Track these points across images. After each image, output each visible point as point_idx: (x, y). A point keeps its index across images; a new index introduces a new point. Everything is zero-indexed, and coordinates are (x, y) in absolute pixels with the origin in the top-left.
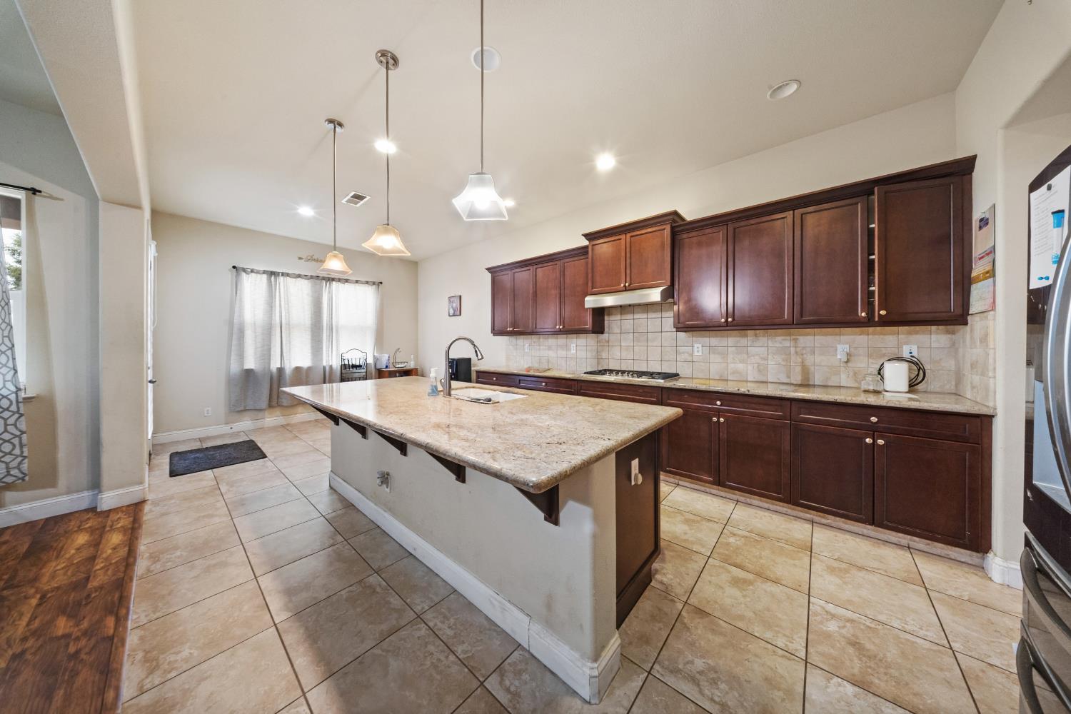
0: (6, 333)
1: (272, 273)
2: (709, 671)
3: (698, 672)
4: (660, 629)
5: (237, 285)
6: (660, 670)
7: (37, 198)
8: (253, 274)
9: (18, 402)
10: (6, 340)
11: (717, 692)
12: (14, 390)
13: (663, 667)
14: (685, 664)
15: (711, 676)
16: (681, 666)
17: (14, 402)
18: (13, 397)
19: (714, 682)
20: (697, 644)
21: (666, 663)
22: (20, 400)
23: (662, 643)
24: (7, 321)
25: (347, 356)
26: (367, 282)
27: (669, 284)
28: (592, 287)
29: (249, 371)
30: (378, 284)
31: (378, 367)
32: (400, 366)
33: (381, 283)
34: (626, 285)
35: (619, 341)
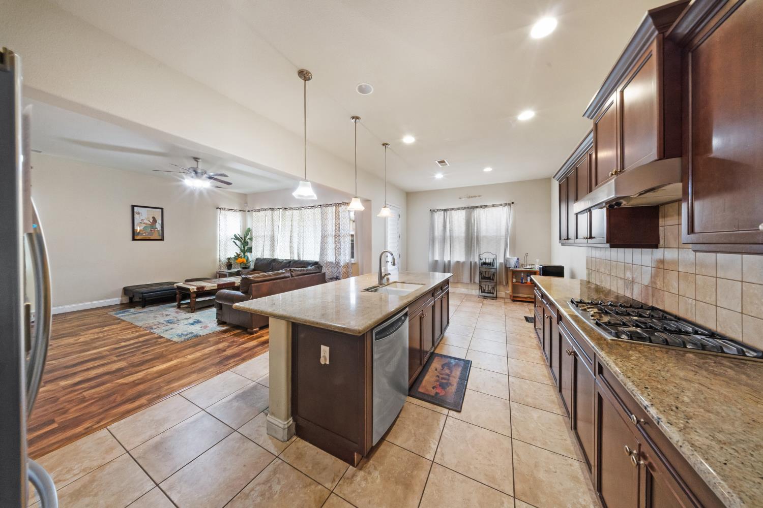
1: (445, 210)
2: (270, 494)
3: (271, 486)
4: (307, 467)
5: (432, 217)
6: (278, 463)
8: (438, 212)
11: (256, 494)
13: (279, 465)
14: (279, 479)
15: (266, 494)
16: (277, 475)
19: (262, 495)
20: (291, 490)
21: (281, 467)
23: (295, 467)
25: (482, 256)
26: (501, 205)
27: (656, 158)
28: (596, 184)
29: (436, 261)
30: (509, 204)
31: (508, 266)
32: (528, 267)
33: (513, 203)
34: (616, 172)
35: (676, 263)
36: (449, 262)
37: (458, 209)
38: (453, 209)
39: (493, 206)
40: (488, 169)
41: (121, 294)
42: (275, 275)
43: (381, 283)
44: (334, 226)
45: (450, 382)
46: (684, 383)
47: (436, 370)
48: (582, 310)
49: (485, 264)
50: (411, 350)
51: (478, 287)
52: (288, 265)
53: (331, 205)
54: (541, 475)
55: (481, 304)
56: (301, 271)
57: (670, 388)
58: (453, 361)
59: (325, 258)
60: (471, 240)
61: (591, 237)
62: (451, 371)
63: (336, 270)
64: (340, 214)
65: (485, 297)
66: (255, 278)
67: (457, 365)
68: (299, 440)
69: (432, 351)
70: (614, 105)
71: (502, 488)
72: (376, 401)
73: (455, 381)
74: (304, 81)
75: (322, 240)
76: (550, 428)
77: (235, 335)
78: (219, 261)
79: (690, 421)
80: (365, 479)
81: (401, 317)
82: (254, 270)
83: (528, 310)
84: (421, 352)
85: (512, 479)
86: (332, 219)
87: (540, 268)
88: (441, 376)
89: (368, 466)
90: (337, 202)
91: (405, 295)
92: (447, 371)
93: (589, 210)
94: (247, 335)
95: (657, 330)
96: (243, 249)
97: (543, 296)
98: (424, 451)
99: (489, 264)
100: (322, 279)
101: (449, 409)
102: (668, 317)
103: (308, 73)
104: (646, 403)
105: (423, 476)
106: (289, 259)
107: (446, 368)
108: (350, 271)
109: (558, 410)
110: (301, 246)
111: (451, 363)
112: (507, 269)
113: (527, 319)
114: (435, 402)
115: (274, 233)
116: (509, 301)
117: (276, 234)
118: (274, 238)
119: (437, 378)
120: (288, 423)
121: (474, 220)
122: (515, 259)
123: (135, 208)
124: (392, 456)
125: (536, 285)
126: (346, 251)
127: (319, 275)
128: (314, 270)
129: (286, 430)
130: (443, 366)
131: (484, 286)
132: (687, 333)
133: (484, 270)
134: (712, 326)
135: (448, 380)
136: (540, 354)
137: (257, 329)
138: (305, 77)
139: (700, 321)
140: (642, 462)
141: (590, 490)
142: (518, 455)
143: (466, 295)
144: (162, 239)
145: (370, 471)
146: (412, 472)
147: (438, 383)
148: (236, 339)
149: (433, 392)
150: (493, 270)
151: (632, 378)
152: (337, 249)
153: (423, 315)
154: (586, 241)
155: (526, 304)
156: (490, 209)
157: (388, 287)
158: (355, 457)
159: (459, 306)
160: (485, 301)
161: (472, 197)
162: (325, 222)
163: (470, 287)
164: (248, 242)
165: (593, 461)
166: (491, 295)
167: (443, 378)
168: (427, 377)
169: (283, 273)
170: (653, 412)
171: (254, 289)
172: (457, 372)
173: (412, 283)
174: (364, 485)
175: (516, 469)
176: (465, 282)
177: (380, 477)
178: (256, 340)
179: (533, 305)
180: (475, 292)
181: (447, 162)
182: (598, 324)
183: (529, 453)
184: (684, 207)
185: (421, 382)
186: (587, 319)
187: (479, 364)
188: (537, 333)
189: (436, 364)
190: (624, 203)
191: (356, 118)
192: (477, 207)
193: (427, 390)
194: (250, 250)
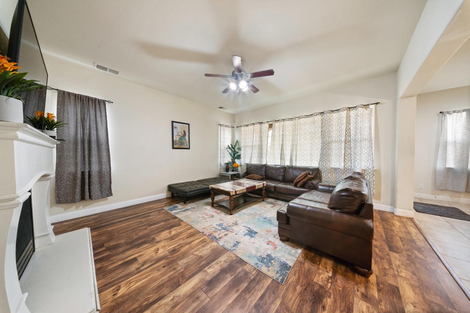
0: (370, 150)
5: (442, 122)
7: (378, 105)
8: (455, 113)
9: (373, 171)
10: (371, 152)
12: (372, 167)
17: (372, 171)
18: (372, 169)
22: (374, 170)
24: (371, 146)
41: (166, 191)
44: (344, 131)
53: (338, 110)
78: (220, 165)
96: (233, 156)
106: (280, 164)
110: (294, 153)
117: (265, 143)
118: (262, 147)
123: (174, 123)
144: (189, 149)
164: (237, 151)
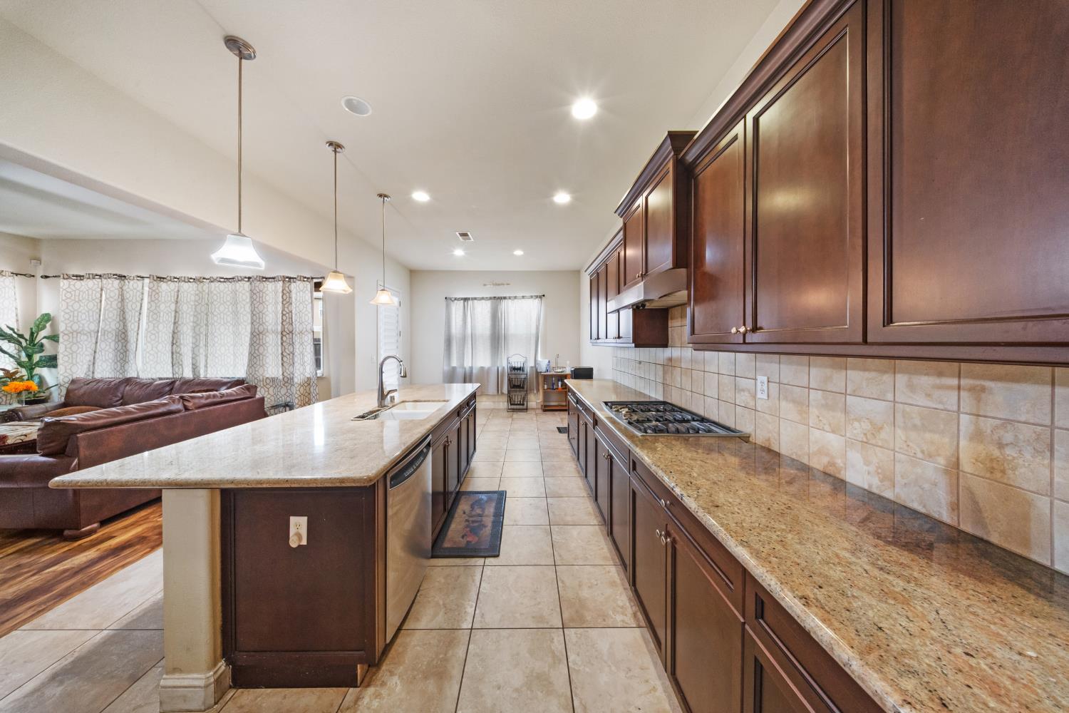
1: (466, 299)
5: (448, 307)
8: (456, 301)
25: (511, 360)
26: (532, 297)
27: (671, 266)
28: (625, 284)
29: (454, 368)
30: (540, 297)
31: (539, 371)
32: (559, 370)
33: (544, 296)
34: (642, 274)
35: (680, 360)
36: (471, 368)
37: (483, 298)
38: (475, 299)
39: (523, 297)
40: (519, 253)
42: (140, 410)
43: (382, 405)
44: (280, 315)
45: (483, 523)
46: (692, 462)
47: (464, 513)
48: (616, 411)
49: (515, 369)
50: (435, 494)
51: (505, 398)
52: (168, 389)
53: (274, 278)
54: (585, 593)
55: (510, 419)
56: (208, 397)
57: (685, 468)
58: (484, 497)
59: (261, 371)
60: (497, 339)
61: (619, 337)
62: (483, 510)
63: (283, 391)
64: (293, 296)
65: (514, 410)
66: (84, 420)
67: (490, 500)
68: (243, 692)
69: (457, 490)
70: (640, 208)
71: (550, 623)
72: (391, 576)
73: (488, 521)
74: (238, 58)
75: (251, 339)
76: (589, 541)
77: (21, 552)
79: (699, 491)
80: (378, 696)
81: (422, 451)
82: (64, 405)
83: (562, 420)
84: (445, 494)
85: (559, 610)
86: (276, 303)
87: (572, 371)
88: (471, 519)
89: (380, 676)
90: (287, 275)
91: (425, 417)
92: (478, 511)
93: (618, 311)
94: (63, 544)
95: (670, 422)
96: (24, 358)
97: (578, 401)
98: (458, 621)
99: (519, 369)
100: (258, 411)
101: (485, 557)
102: (676, 409)
103: (247, 46)
104: (673, 485)
105: (461, 652)
106: (171, 376)
107: (476, 507)
108: (312, 392)
109: (594, 520)
110: (201, 351)
111: (482, 499)
112: (538, 373)
113: (560, 430)
114: (465, 554)
115: (125, 325)
116: (540, 411)
117: (132, 327)
118: (126, 336)
119: (467, 523)
120: (215, 673)
121: (501, 314)
122: (546, 362)
124: (415, 646)
125: (570, 390)
126: (306, 359)
127: (250, 402)
128: (237, 394)
129: (213, 685)
130: (472, 507)
131: (514, 397)
132: (688, 421)
133: (513, 376)
134: (701, 412)
135: (481, 521)
136: (575, 467)
137: (95, 525)
138: (240, 52)
139: (694, 410)
140: (668, 540)
141: (625, 589)
142: (563, 582)
143: (492, 410)
145: (383, 682)
146: (445, 655)
147: (468, 529)
148: (25, 560)
149: (463, 543)
150: (523, 376)
151: (661, 466)
152: (287, 356)
153: (448, 442)
154: (614, 341)
155: (557, 413)
156: (520, 301)
157: (394, 410)
158: (359, 671)
159: (485, 425)
160: (516, 415)
161: (499, 285)
162: (261, 307)
163: (496, 399)
164: (42, 345)
165: (628, 561)
166: (521, 407)
167: (473, 522)
168: (453, 526)
169: (164, 405)
170: (678, 491)
171: (82, 444)
172: (490, 510)
173: (429, 401)
174: (377, 704)
175: (562, 597)
176: (491, 394)
177: (401, 682)
178: (94, 549)
179: (567, 413)
180: (503, 404)
181: (470, 236)
182: (630, 423)
183: (573, 575)
184: (689, 311)
185: (446, 535)
186: (620, 419)
187: (514, 492)
188: (571, 443)
189: (464, 506)
190: (648, 306)
191: (336, 146)
192: (505, 298)
193: (455, 542)
194: (52, 362)
